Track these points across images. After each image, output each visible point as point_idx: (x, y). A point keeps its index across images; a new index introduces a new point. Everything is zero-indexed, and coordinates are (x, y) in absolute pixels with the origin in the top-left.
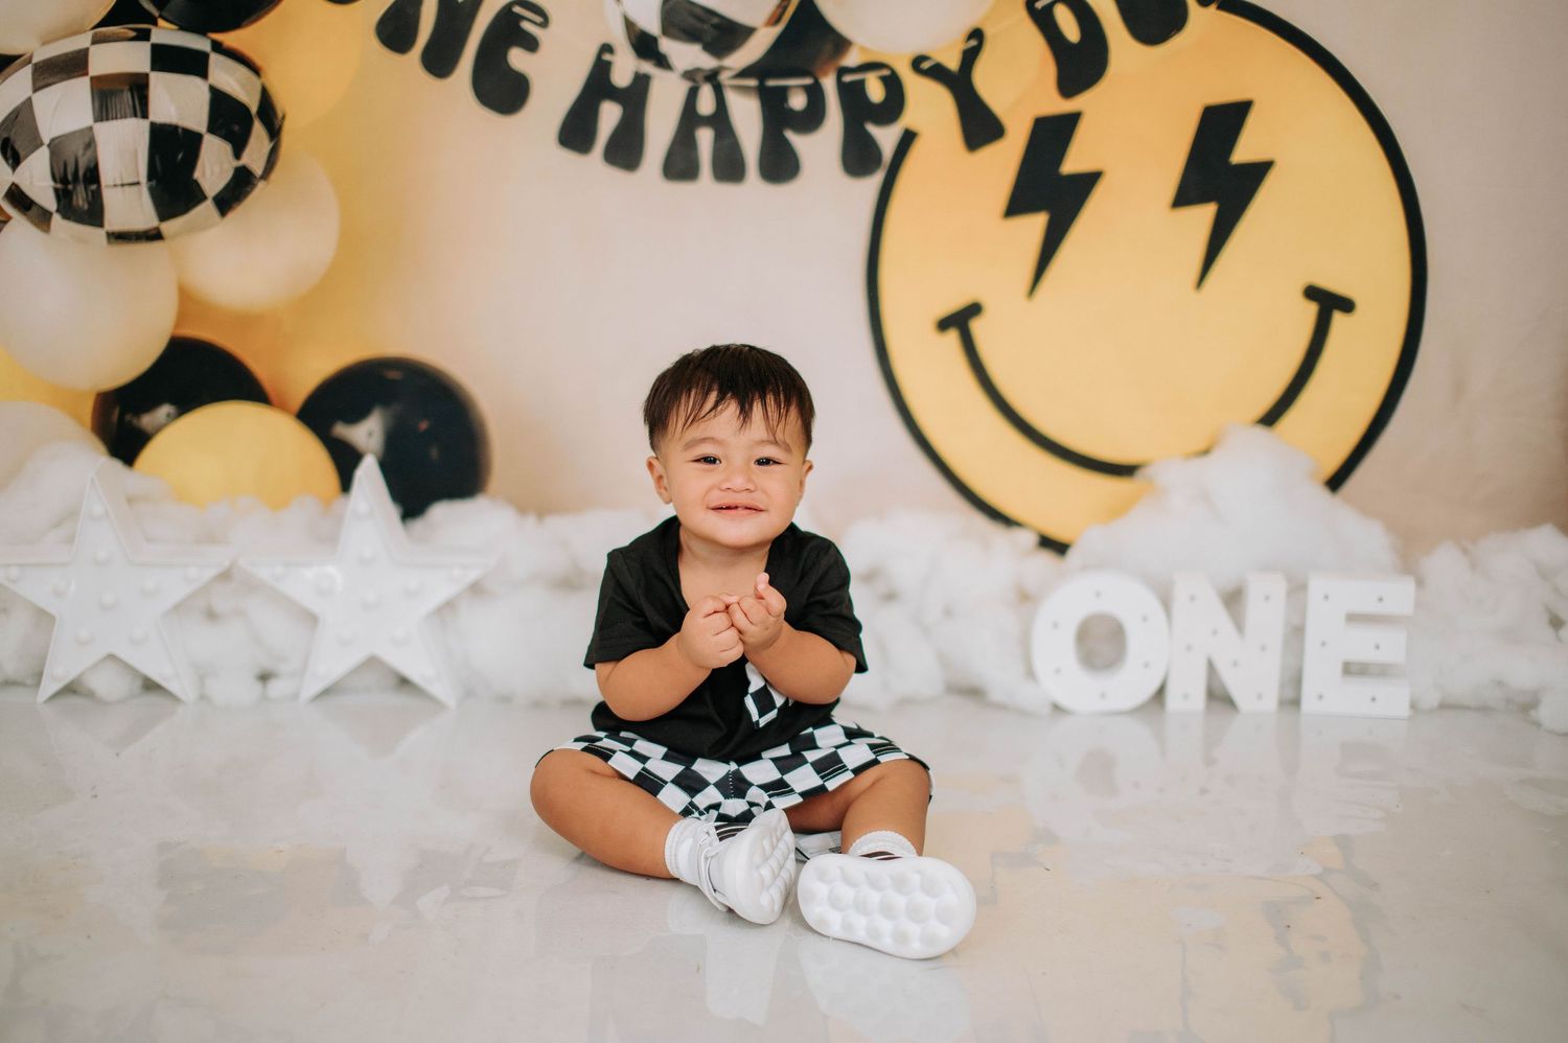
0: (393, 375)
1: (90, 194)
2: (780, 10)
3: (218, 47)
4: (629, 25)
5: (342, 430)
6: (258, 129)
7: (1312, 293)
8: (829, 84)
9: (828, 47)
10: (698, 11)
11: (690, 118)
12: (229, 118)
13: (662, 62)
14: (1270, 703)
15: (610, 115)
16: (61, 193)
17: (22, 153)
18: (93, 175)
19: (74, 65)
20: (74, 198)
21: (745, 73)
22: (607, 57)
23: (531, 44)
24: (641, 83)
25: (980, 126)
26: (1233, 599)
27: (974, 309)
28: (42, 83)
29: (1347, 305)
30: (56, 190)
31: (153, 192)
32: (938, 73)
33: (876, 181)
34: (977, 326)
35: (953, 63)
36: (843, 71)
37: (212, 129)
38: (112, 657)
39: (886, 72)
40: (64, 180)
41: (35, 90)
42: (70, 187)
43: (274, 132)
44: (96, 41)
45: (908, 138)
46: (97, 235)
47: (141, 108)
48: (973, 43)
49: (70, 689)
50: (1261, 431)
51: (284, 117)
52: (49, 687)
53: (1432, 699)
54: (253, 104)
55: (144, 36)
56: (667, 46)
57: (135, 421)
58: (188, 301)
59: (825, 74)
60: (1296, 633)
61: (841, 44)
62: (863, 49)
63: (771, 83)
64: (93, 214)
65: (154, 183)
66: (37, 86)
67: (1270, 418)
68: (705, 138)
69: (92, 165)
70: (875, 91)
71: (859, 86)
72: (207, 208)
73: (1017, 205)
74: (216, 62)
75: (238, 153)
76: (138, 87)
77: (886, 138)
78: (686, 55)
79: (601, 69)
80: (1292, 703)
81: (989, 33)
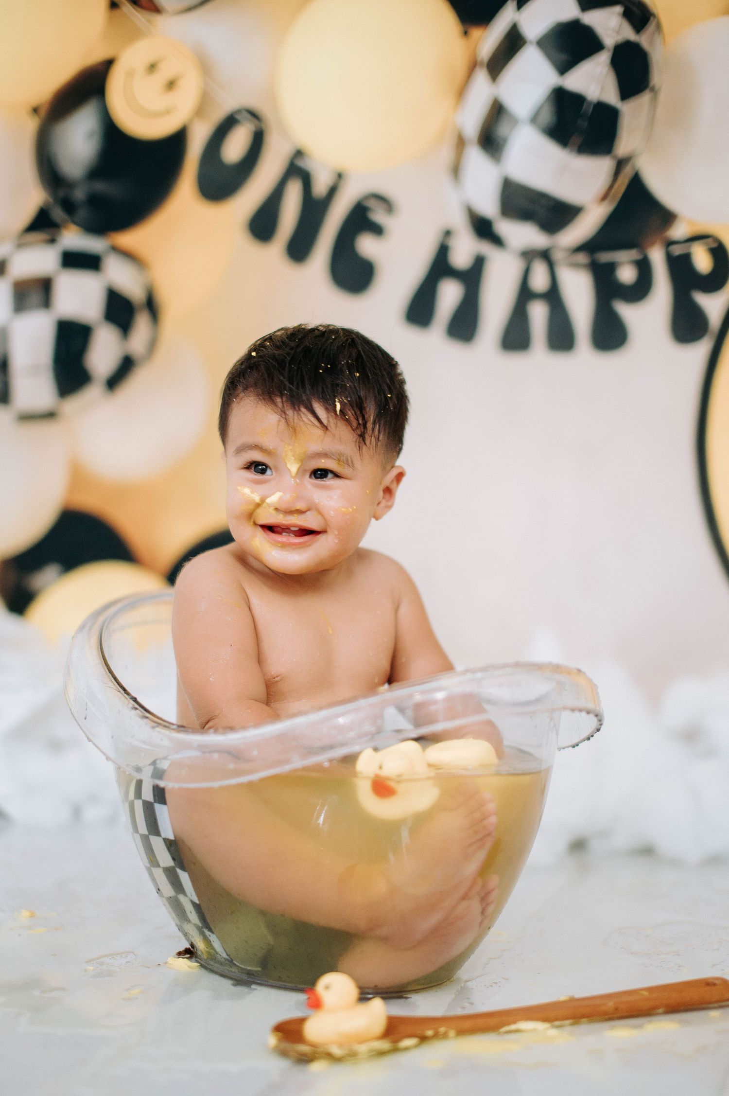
3: (115, 249)
4: (471, 212)
8: (657, 257)
9: (653, 220)
11: (525, 294)
13: (497, 241)
15: (449, 294)
21: (577, 249)
22: (448, 242)
23: (377, 230)
24: (479, 263)
33: (701, 350)
36: (670, 243)
37: (105, 319)
39: (712, 243)
43: (155, 320)
44: (17, 248)
47: (46, 301)
54: (139, 298)
55: (52, 241)
56: (507, 228)
59: (653, 244)
61: (667, 217)
62: (689, 222)
63: (605, 257)
65: (57, 368)
68: (538, 313)
70: (702, 261)
71: (686, 259)
72: (97, 389)
74: (111, 261)
75: (124, 339)
76: (44, 288)
77: (713, 306)
78: (521, 235)
79: (443, 252)
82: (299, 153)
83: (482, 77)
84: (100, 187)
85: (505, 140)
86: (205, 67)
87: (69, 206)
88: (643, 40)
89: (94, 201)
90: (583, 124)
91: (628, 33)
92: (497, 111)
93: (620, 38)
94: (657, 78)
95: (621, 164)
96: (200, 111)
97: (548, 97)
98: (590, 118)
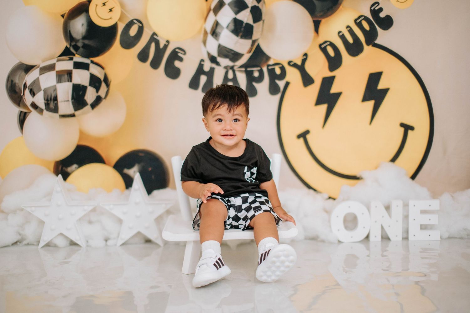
0: (141, 154)
1: (55, 104)
2: (251, 49)
3: (92, 62)
4: (209, 54)
5: (126, 171)
6: (103, 85)
7: (402, 125)
8: (265, 69)
9: (264, 59)
10: (227, 50)
11: (226, 79)
12: (95, 82)
13: (218, 64)
14: (400, 238)
15: (203, 79)
16: (46, 104)
17: (35, 93)
18: (56, 99)
19: (51, 68)
20: (50, 105)
21: (241, 67)
22: (202, 63)
23: (181, 60)
24: (212, 70)
25: (307, 80)
26: (388, 208)
27: (307, 132)
28: (42, 73)
29: (412, 128)
30: (45, 103)
31: (73, 103)
32: (295, 65)
33: (278, 96)
34: (308, 137)
35: (299, 63)
36: (268, 66)
37: (90, 85)
38: (61, 234)
39: (281, 66)
40: (48, 100)
41: (40, 75)
42: (49, 102)
43: (108, 85)
44: (58, 61)
45: (287, 84)
46: (56, 116)
47: (70, 79)
48: (305, 57)
49: (48, 245)
50: (391, 164)
51: (111, 81)
52: (42, 244)
53: (446, 235)
54: (102, 78)
55: (71, 59)
56: (219, 59)
57: (66, 169)
58: (82, 134)
59: (264, 66)
60: (406, 217)
61: (268, 58)
62: (274, 59)
63: (249, 69)
64: (55, 110)
65: (73, 101)
66: (41, 73)
67: (394, 160)
69: (56, 96)
70: (278, 71)
71: (273, 70)
72: (88, 107)
73: (319, 102)
74: (92, 66)
75: (97, 91)
76: (69, 74)
77: (281, 84)
78: (225, 62)
79: (201, 66)
80: (406, 238)
81: (309, 54)
82: (154, 34)
83: (212, 13)
84: (86, 42)
85: (220, 33)
86: (122, 5)
87: (76, 48)
88: (260, 5)
89: (85, 46)
90: (243, 29)
91: (255, 3)
92: (217, 24)
93: (253, 5)
94: (264, 17)
95: (254, 42)
96: (120, 19)
97: (232, 21)
98: (244, 28)
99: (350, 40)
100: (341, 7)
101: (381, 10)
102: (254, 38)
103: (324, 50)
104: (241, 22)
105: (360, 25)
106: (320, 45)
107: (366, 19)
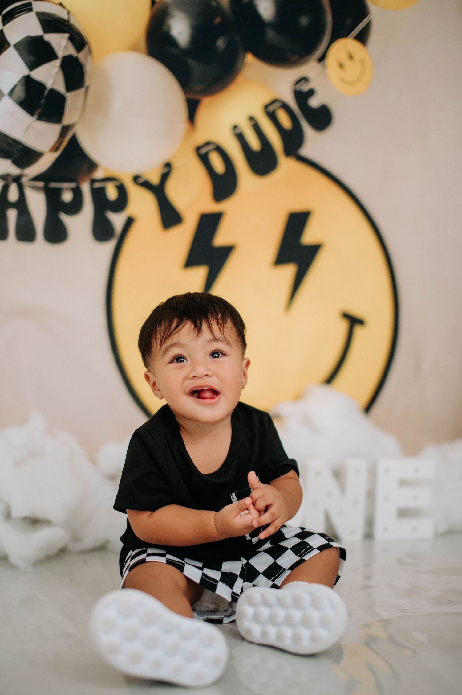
2: (57, 145)
7: (345, 315)
8: (86, 188)
9: (85, 166)
10: (11, 142)
11: (4, 203)
14: (359, 536)
21: (37, 178)
25: (170, 216)
26: (338, 475)
29: (361, 322)
32: (146, 185)
33: (111, 245)
35: (155, 180)
36: (93, 181)
39: (117, 183)
45: (130, 222)
48: (166, 171)
53: (443, 528)
59: (84, 181)
61: (92, 166)
62: (105, 169)
63: (53, 185)
68: (12, 215)
70: (112, 193)
71: (102, 191)
73: (192, 261)
77: (117, 220)
78: (3, 166)
80: (369, 536)
81: (176, 165)
88: (81, 56)
90: (43, 101)
91: (71, 51)
93: (67, 54)
94: (88, 81)
95: (65, 130)
97: (20, 80)
98: (46, 98)
99: (255, 144)
100: (240, 79)
101: (311, 93)
102: (67, 120)
103: (204, 159)
104: (40, 86)
105: (272, 117)
106: (198, 149)
107: (285, 107)
